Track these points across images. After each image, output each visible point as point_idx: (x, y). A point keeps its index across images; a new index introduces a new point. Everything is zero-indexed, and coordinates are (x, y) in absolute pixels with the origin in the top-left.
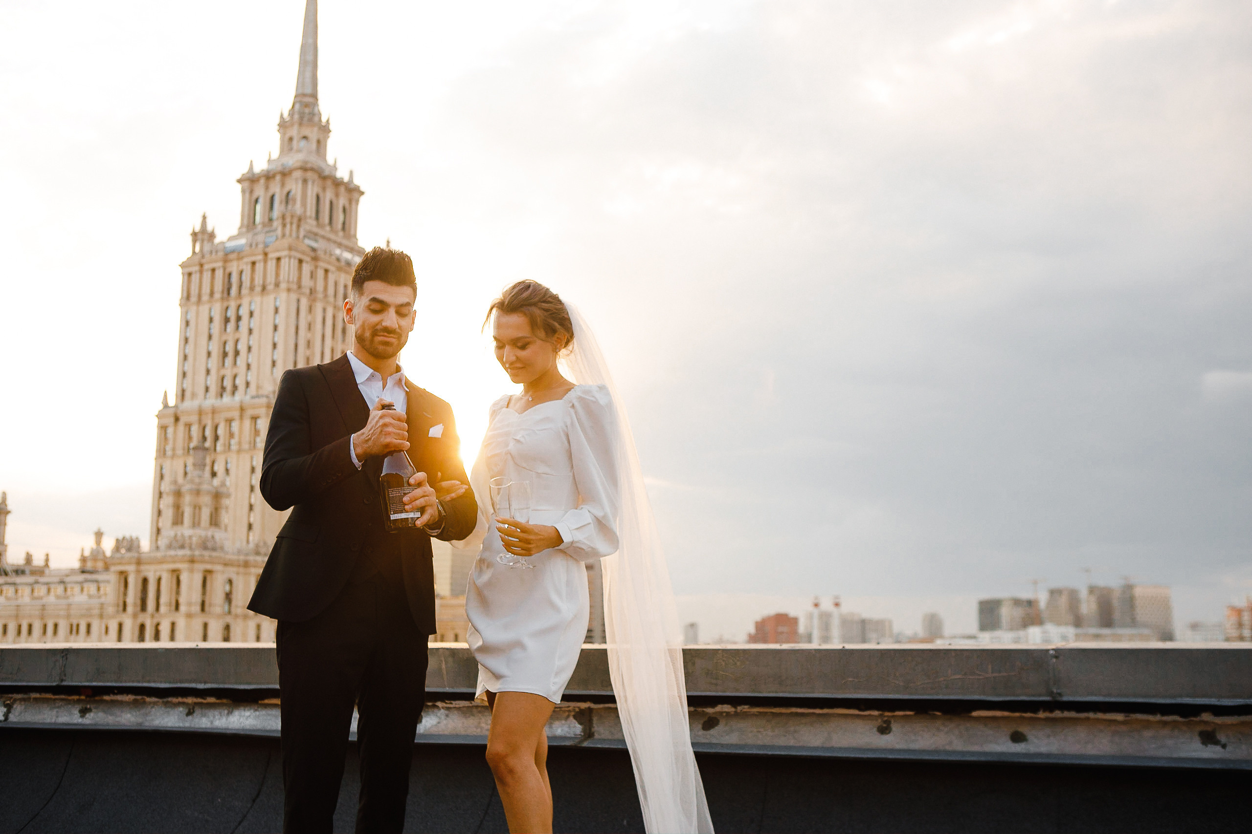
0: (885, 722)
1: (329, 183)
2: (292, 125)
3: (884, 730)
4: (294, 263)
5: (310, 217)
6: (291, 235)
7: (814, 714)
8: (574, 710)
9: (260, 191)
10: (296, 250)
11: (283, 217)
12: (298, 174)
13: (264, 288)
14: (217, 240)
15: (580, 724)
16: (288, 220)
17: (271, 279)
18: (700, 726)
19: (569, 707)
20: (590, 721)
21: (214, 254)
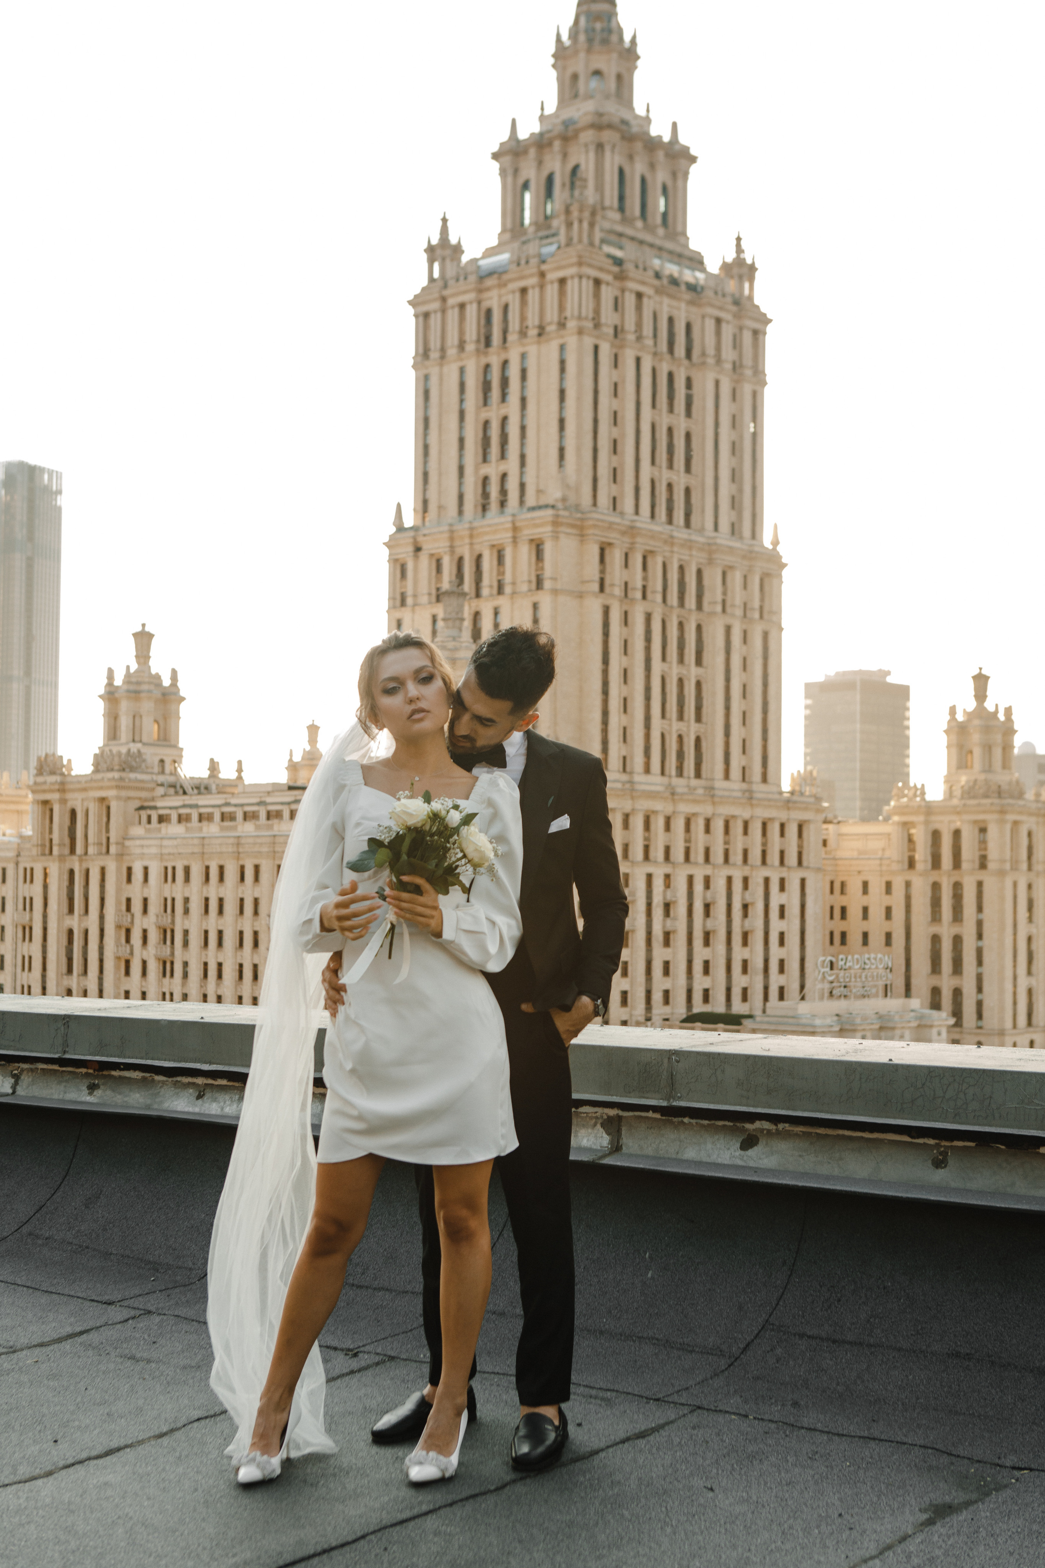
0: (941, 1153)
1: (639, 146)
2: (576, 52)
3: (939, 1163)
4: (588, 286)
5: (611, 208)
6: (580, 241)
7: (862, 1138)
8: (602, 1117)
9: (529, 171)
10: (590, 266)
11: (568, 211)
12: (587, 136)
13: (542, 331)
14: (465, 258)
15: (608, 1134)
16: (575, 214)
17: (552, 315)
18: (738, 1145)
19: (596, 1112)
20: (619, 1131)
21: (462, 278)
